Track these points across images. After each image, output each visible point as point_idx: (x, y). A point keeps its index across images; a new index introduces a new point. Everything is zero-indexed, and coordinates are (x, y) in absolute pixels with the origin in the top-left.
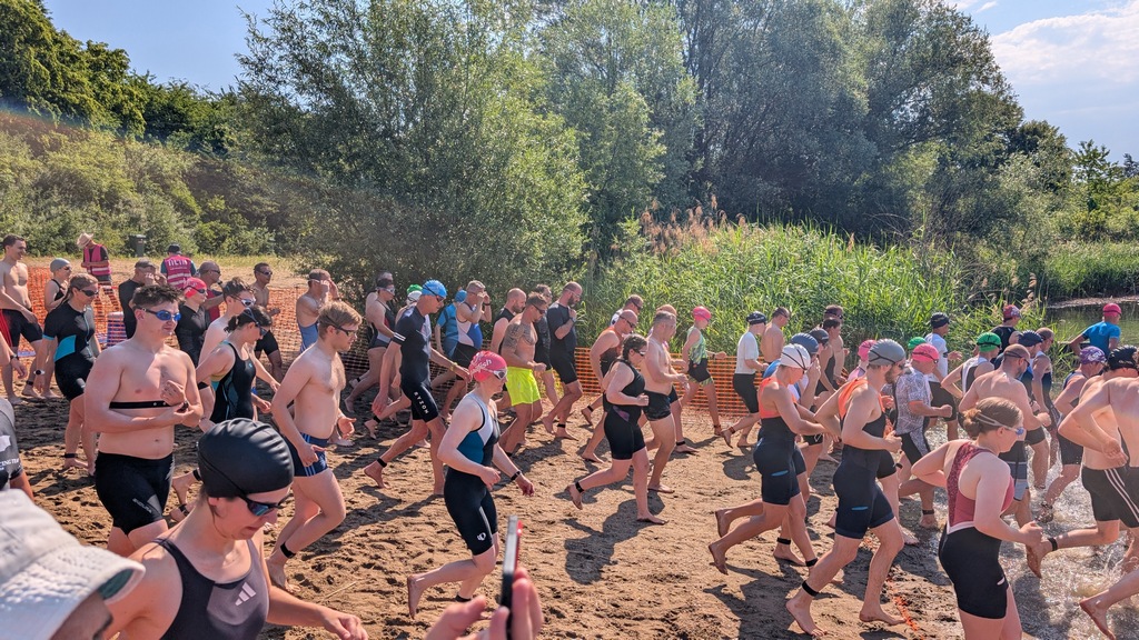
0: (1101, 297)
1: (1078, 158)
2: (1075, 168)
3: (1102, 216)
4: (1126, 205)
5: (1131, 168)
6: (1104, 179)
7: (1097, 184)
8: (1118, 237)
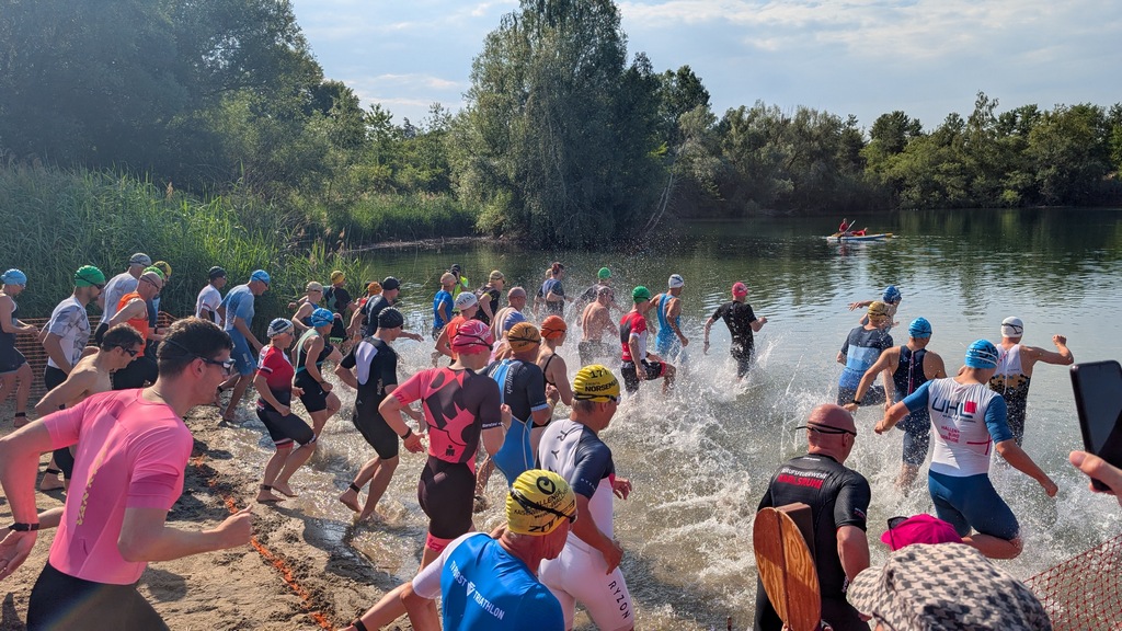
1: (370, 118)
2: (367, 127)
3: (390, 171)
4: (407, 162)
5: (409, 129)
6: (390, 140)
7: (385, 143)
8: (402, 189)
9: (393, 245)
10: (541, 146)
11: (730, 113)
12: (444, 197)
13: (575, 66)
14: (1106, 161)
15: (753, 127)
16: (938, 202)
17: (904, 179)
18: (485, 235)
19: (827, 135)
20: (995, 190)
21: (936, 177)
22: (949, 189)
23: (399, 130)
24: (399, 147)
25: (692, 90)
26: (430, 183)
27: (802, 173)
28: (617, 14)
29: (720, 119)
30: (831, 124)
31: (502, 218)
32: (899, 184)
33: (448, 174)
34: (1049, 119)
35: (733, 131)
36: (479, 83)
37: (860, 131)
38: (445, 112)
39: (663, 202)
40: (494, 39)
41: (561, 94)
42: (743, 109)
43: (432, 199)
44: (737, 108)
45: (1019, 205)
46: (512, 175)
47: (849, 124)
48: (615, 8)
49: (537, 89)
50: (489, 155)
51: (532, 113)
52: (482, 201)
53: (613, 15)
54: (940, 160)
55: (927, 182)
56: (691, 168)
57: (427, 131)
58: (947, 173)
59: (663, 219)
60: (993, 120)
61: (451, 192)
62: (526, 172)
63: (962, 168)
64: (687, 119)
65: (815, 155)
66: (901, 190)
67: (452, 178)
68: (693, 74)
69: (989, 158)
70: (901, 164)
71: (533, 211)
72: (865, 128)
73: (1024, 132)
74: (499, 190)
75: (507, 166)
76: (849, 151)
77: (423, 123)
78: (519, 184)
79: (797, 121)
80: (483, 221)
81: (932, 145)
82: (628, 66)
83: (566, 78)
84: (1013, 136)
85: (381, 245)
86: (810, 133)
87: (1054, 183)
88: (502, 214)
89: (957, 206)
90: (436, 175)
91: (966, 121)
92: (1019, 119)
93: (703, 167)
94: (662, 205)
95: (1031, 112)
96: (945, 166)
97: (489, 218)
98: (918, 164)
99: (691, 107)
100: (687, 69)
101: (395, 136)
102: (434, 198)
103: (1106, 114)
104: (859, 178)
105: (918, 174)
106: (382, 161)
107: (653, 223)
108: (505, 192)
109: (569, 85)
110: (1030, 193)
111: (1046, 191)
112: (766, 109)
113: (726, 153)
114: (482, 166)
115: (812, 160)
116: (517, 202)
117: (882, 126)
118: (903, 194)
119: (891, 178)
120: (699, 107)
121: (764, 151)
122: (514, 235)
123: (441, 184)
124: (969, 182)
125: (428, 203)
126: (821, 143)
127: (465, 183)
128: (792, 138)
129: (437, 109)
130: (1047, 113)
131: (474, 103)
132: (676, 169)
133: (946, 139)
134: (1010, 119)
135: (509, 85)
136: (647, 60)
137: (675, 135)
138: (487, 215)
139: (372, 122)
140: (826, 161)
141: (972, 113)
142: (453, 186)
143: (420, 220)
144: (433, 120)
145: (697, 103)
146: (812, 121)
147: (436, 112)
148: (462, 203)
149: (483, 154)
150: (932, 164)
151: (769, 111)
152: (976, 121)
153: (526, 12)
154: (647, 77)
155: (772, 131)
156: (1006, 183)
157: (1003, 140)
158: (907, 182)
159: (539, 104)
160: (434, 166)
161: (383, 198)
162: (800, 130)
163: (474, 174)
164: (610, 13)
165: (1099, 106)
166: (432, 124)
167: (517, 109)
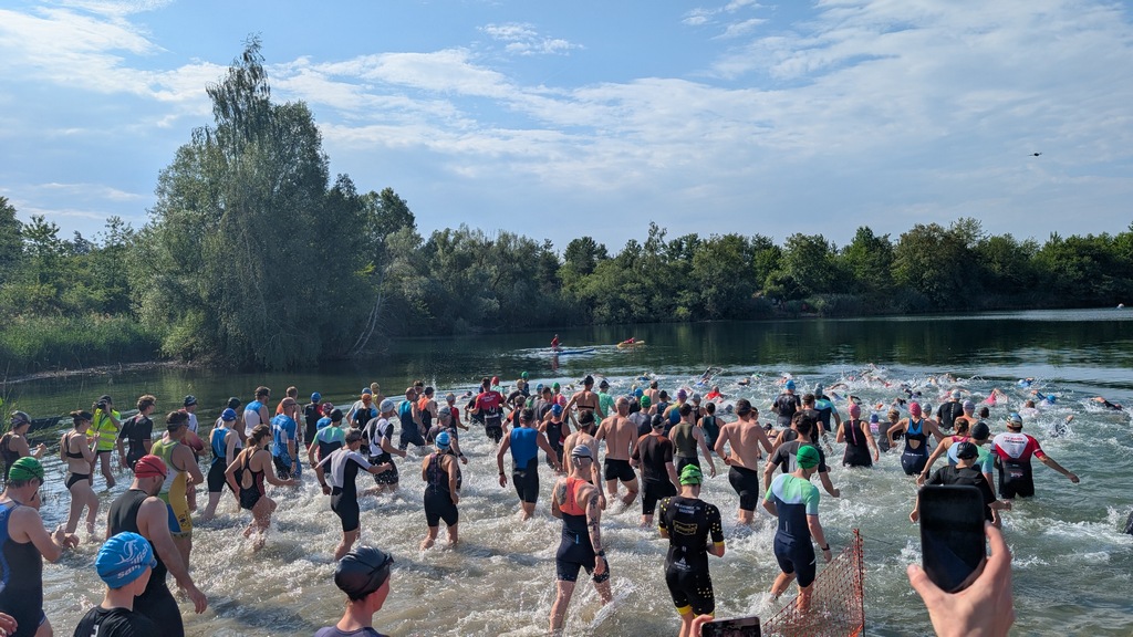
0: (55, 370)
1: (30, 231)
2: (26, 241)
3: (54, 291)
4: (76, 281)
5: (80, 244)
6: (56, 256)
7: (49, 260)
8: (69, 311)
9: (57, 375)
10: (238, 265)
11: (436, 235)
12: (122, 319)
13: (274, 185)
14: (753, 281)
15: (459, 248)
16: (625, 318)
17: (595, 297)
18: (172, 359)
19: (526, 257)
20: (669, 307)
21: (622, 296)
22: (633, 306)
23: (67, 244)
24: (67, 263)
25: (397, 212)
26: (105, 303)
27: (506, 291)
28: (318, 136)
29: (427, 241)
30: (530, 248)
31: (192, 340)
32: (591, 302)
33: (128, 293)
34: (707, 246)
35: (440, 252)
36: (166, 198)
37: (555, 254)
38: (125, 226)
39: (372, 321)
40: (187, 153)
41: (259, 212)
42: (448, 231)
43: (107, 320)
44: (442, 230)
45: (691, 320)
46: (204, 294)
47: (546, 247)
48: (315, 130)
49: (233, 205)
50: (177, 273)
51: (228, 231)
52: (168, 322)
53: (313, 136)
54: (624, 280)
55: (614, 300)
56: (400, 287)
57: (102, 246)
58: (631, 292)
59: (372, 337)
60: (664, 246)
61: (130, 313)
62: (221, 291)
63: (642, 288)
64: (394, 239)
65: (516, 276)
66: (593, 307)
67: (132, 297)
68: (397, 197)
69: (663, 279)
70: (592, 284)
71: (229, 332)
72: (560, 251)
73: (689, 257)
74: (190, 312)
75: (198, 285)
76: (547, 272)
77: (98, 238)
78: (213, 304)
79: (499, 243)
80: (169, 344)
81: (617, 268)
82: (331, 185)
83: (266, 195)
84: (681, 260)
85: (40, 375)
86: (512, 255)
87: (716, 301)
88: (193, 336)
89: (640, 321)
90: (113, 295)
91: (643, 246)
92: (684, 246)
93: (412, 287)
94: (371, 324)
95: (693, 240)
96: (628, 286)
97: (176, 341)
98: (606, 284)
99: (397, 228)
100: (390, 191)
101: (61, 251)
102: (110, 319)
103: (750, 243)
104: (557, 297)
105: (607, 293)
106: (44, 279)
107: (362, 342)
108: (197, 312)
109: (268, 203)
110: (698, 309)
111: (709, 307)
112: (470, 232)
113: (434, 273)
114: (170, 284)
115: (515, 280)
116: (211, 322)
117: (574, 249)
118: (596, 311)
119: (584, 297)
120: (404, 228)
121: (470, 271)
122: (207, 358)
123: (119, 304)
125: (102, 325)
126: (522, 265)
127: (148, 304)
128: (494, 260)
129: (115, 223)
130: (705, 241)
131: (160, 219)
132: (386, 287)
133: (628, 262)
134: (678, 244)
135: (201, 199)
136: (350, 181)
137: (382, 254)
138: (174, 337)
139: (31, 234)
140: (528, 281)
141: (647, 240)
142: (133, 306)
143: (91, 345)
144: (110, 234)
145: (403, 224)
146: (512, 244)
147: (114, 226)
148: (145, 325)
149: (170, 272)
150: (617, 284)
151: (473, 234)
152: (650, 246)
153: (220, 127)
154: (351, 198)
155: (477, 253)
156: (678, 301)
157: (673, 263)
158: (598, 300)
159: (235, 220)
160: (110, 285)
161: (44, 320)
162: (502, 253)
163: (159, 294)
164: (311, 134)
165: (745, 235)
166: (110, 239)
167: (210, 225)
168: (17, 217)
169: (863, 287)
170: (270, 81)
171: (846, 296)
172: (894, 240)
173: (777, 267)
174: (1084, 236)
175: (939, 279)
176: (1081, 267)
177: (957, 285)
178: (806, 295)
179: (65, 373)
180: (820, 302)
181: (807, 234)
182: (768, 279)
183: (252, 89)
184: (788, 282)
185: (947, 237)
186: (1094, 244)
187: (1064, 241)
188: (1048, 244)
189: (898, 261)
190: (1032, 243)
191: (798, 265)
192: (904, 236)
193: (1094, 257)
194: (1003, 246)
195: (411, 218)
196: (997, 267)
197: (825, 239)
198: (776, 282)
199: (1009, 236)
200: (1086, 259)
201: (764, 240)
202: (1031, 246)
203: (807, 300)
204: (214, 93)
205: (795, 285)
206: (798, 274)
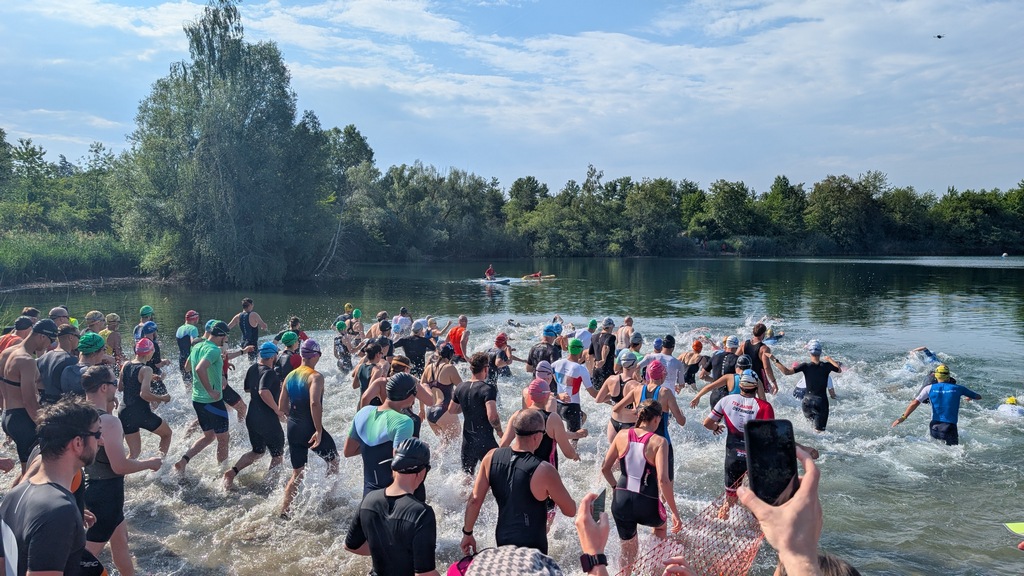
0: (42, 282)
1: (18, 153)
2: (15, 162)
3: (41, 209)
4: (62, 200)
5: (65, 167)
6: (42, 176)
7: (36, 180)
8: (55, 228)
9: (43, 286)
10: (211, 191)
11: (393, 170)
12: (104, 237)
13: (246, 117)
14: (678, 222)
15: (413, 183)
16: (562, 252)
17: (536, 232)
18: (150, 275)
19: (475, 194)
20: (603, 243)
21: (560, 232)
22: (570, 241)
23: (53, 167)
24: (52, 184)
25: (357, 147)
26: (88, 222)
27: (455, 224)
28: (287, 74)
29: (384, 175)
30: (478, 185)
31: (168, 259)
32: (532, 236)
33: (110, 214)
34: (639, 188)
35: (396, 185)
36: (145, 126)
37: (501, 191)
38: (107, 152)
39: (333, 247)
40: (163, 86)
41: (231, 142)
42: (404, 166)
43: (90, 238)
44: (399, 166)
45: (621, 255)
46: (180, 217)
47: (493, 185)
48: (284, 69)
49: (207, 136)
50: (155, 197)
51: (201, 159)
52: (147, 242)
53: (283, 74)
54: (562, 218)
55: (553, 235)
56: (359, 216)
57: (85, 169)
58: (568, 228)
59: (333, 261)
60: (600, 187)
61: (111, 232)
62: (195, 215)
63: (579, 225)
64: (354, 172)
65: (465, 210)
66: (534, 241)
67: (113, 217)
68: (358, 134)
69: (598, 217)
70: (534, 220)
71: (202, 253)
72: (505, 189)
73: (623, 198)
74: (166, 233)
75: (174, 208)
76: (493, 208)
77: (82, 161)
78: (188, 226)
79: (450, 179)
80: (147, 261)
81: (556, 205)
82: (297, 121)
83: (237, 127)
84: (615, 201)
85: (29, 286)
86: (462, 191)
87: (644, 239)
88: (169, 254)
89: (576, 255)
90: (96, 214)
91: (581, 187)
92: (619, 188)
93: (370, 216)
94: (331, 250)
95: (626, 182)
96: (566, 223)
97: (154, 259)
98: (546, 220)
99: (357, 162)
100: (353, 128)
101: (48, 173)
102: (93, 237)
103: (678, 187)
104: (502, 231)
105: (547, 229)
106: (32, 198)
107: (323, 266)
108: (173, 233)
109: (239, 135)
110: (628, 245)
111: (639, 244)
112: (424, 168)
113: (390, 205)
114: (148, 207)
115: (463, 214)
116: (186, 243)
117: (519, 187)
118: (536, 245)
119: (526, 231)
120: (364, 162)
121: (423, 204)
122: (182, 276)
123: (100, 223)
124: (584, 236)
125: (86, 243)
126: (470, 200)
127: (128, 224)
128: (446, 195)
129: (97, 149)
130: (637, 184)
131: (139, 145)
132: (344, 217)
133: (567, 201)
134: (612, 187)
135: (177, 129)
136: (315, 118)
137: (343, 186)
138: (152, 255)
139: (21, 157)
140: (475, 215)
141: (585, 181)
142: (114, 226)
143: (75, 260)
144: (93, 158)
145: (363, 159)
146: (462, 181)
147: (96, 151)
148: (125, 244)
149: (149, 196)
150: (557, 221)
151: (427, 170)
152: (588, 187)
153: (197, 63)
154: (316, 133)
155: (429, 188)
156: (611, 238)
157: (608, 203)
158: (539, 235)
159: (209, 150)
160: (93, 206)
161: (32, 236)
162: (453, 188)
163: (138, 215)
164: (280, 72)
165: (673, 180)
166: (92, 163)
167: (186, 154)
168: (7, 140)
169: (777, 231)
170: (243, 21)
171: (762, 238)
172: (808, 189)
173: (701, 210)
174: (978, 191)
175: (845, 225)
176: (973, 219)
177: (861, 231)
178: (726, 236)
179: (52, 285)
180: (738, 243)
181: (729, 180)
182: (693, 220)
183: (226, 29)
184: (710, 224)
185: (855, 188)
186: (986, 198)
187: (959, 195)
188: (945, 198)
189: (810, 208)
190: (930, 196)
191: (719, 209)
192: (817, 185)
193: (986, 211)
194: (906, 197)
195: (370, 154)
196: (898, 216)
197: (746, 186)
198: (701, 224)
199: (910, 189)
200: (979, 212)
201: (691, 185)
202: (930, 198)
203: (726, 241)
204: (191, 30)
205: (716, 227)
206: (720, 217)
